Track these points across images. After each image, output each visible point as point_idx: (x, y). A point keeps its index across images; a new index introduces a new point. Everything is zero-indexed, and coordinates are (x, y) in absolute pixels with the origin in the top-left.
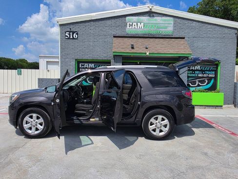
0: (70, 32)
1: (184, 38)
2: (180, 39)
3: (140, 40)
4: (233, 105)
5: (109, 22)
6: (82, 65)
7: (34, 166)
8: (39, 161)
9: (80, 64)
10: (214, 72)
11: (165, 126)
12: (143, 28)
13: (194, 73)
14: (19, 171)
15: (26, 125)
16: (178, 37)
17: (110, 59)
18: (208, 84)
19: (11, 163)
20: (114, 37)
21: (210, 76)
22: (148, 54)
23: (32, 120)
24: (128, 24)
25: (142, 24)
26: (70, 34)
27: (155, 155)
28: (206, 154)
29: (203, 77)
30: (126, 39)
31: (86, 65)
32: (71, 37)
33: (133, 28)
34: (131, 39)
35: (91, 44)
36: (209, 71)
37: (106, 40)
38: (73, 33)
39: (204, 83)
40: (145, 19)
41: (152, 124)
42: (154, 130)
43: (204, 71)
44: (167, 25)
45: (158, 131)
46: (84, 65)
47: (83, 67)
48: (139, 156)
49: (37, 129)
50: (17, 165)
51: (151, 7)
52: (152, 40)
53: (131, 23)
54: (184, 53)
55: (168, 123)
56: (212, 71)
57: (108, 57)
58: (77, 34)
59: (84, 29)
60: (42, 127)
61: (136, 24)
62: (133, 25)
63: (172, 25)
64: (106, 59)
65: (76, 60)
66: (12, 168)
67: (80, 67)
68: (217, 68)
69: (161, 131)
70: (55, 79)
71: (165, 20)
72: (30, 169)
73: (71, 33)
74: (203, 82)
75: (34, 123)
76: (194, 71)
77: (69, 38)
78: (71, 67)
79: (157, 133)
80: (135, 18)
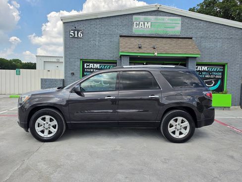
0: (75, 30)
1: (191, 38)
2: (187, 40)
3: (147, 40)
4: (240, 107)
5: (115, 21)
6: (87, 66)
7: (55, 172)
8: (59, 166)
9: (85, 65)
10: (220, 74)
11: (185, 128)
12: (150, 27)
13: (201, 74)
14: (41, 178)
15: (38, 128)
16: (185, 37)
17: (116, 59)
18: (214, 85)
19: (30, 169)
20: (121, 36)
21: (217, 77)
22: (156, 54)
23: (45, 122)
24: (135, 23)
25: (149, 23)
26: (74, 33)
27: (181, 159)
28: (232, 157)
29: (210, 78)
30: (133, 39)
31: (91, 65)
32: (76, 36)
33: (140, 27)
34: (138, 39)
35: (97, 43)
36: (216, 72)
37: (112, 40)
38: (78, 31)
39: (211, 84)
40: (152, 18)
41: (171, 126)
42: (174, 132)
43: (212, 72)
44: (174, 25)
45: (177, 133)
46: (89, 66)
47: (88, 67)
48: (164, 160)
49: (50, 132)
50: (37, 172)
51: (158, 6)
52: (159, 40)
53: (138, 23)
54: (192, 53)
55: (189, 125)
56: (219, 72)
57: (115, 57)
58: (82, 33)
59: (89, 28)
60: (56, 130)
61: (143, 23)
62: (140, 25)
63: (180, 25)
64: (111, 59)
65: (81, 60)
66: (32, 176)
67: (85, 67)
68: (224, 69)
69: (181, 133)
70: (59, 79)
71: (172, 20)
72: (52, 176)
73: (76, 32)
74: (209, 83)
75: (47, 126)
76: (201, 72)
77: (74, 37)
78: (76, 67)
79: (177, 136)
80: (142, 17)
